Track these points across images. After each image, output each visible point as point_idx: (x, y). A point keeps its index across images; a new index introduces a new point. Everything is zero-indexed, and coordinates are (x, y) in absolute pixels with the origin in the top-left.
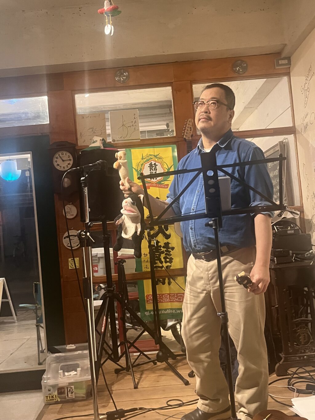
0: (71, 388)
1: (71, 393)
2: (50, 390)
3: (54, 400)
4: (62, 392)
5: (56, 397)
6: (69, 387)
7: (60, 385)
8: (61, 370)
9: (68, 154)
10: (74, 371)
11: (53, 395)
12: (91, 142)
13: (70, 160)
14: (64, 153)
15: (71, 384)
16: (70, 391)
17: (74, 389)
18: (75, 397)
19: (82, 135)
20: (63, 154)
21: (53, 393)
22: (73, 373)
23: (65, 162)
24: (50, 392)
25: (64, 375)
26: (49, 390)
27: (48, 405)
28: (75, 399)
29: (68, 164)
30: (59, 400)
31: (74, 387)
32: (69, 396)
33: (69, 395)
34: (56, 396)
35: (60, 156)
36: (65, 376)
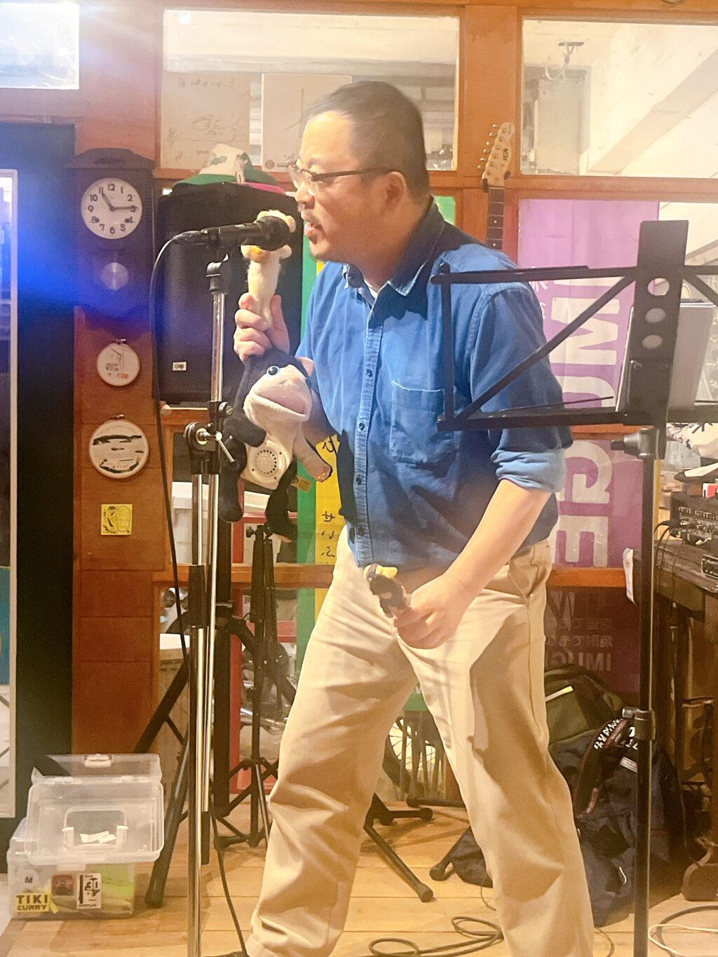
0: (93, 879)
1: (91, 892)
2: (31, 879)
3: (41, 908)
4: (65, 888)
5: (46, 901)
6: (86, 876)
7: (64, 868)
8: (69, 825)
9: (129, 189)
10: (107, 832)
11: (37, 895)
12: (206, 162)
13: (133, 208)
14: (119, 184)
15: (92, 868)
16: (88, 886)
17: (103, 882)
18: (102, 905)
19: (174, 135)
20: (113, 190)
21: (39, 889)
22: (104, 837)
23: (117, 213)
24: (29, 886)
25: (78, 841)
26: (27, 878)
27: (22, 919)
28: (104, 911)
29: (127, 221)
30: (55, 910)
31: (102, 877)
32: (86, 901)
33: (87, 897)
34: (46, 896)
35: (104, 192)
36: (82, 843)
